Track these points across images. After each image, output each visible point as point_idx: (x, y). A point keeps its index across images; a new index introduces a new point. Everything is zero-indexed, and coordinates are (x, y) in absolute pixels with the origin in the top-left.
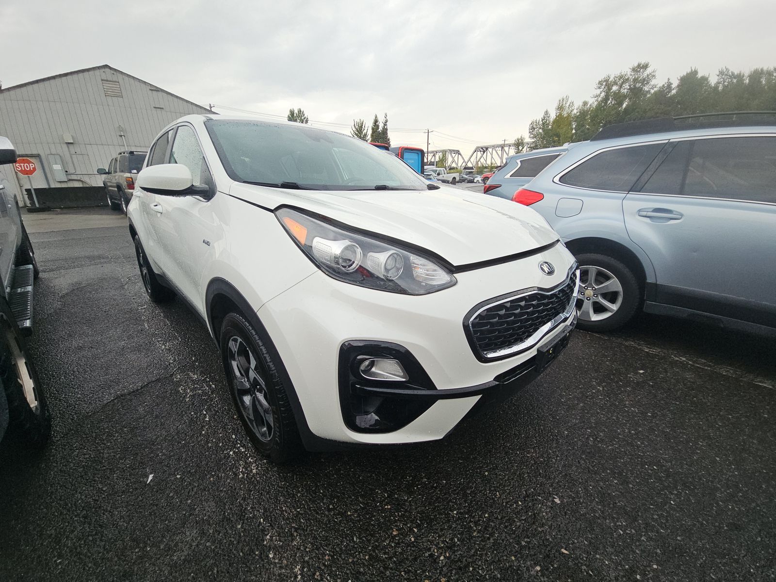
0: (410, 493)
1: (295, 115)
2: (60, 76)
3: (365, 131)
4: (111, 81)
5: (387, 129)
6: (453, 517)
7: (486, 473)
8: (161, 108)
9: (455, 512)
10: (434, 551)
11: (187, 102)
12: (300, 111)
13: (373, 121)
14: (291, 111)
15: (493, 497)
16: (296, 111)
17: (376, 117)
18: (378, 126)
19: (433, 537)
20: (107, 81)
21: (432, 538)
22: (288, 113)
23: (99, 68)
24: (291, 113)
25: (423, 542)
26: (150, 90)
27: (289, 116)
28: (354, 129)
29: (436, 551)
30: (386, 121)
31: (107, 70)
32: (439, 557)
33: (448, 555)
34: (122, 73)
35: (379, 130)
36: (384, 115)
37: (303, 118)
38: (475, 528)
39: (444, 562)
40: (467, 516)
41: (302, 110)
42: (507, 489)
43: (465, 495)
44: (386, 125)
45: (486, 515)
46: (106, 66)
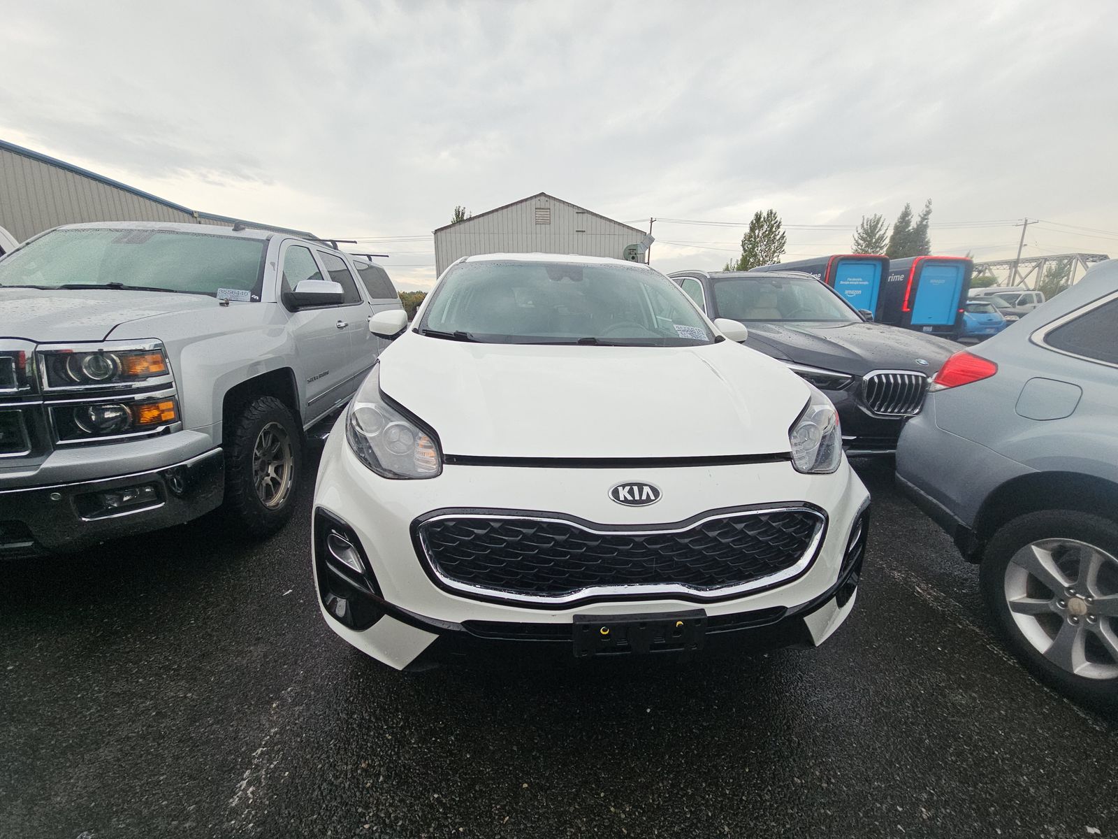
0: (423, 740)
1: (762, 219)
2: (502, 208)
3: (882, 232)
4: (543, 209)
5: (926, 226)
6: (428, 798)
7: (525, 785)
8: (582, 231)
9: (436, 796)
10: (369, 813)
11: (611, 221)
12: (771, 213)
13: (899, 214)
14: (756, 215)
15: (497, 817)
16: (765, 214)
17: (907, 207)
18: (908, 223)
19: (386, 800)
20: (540, 209)
21: (384, 799)
22: (752, 218)
23: (535, 196)
24: (757, 217)
25: (371, 796)
26: (577, 213)
27: (752, 222)
28: (860, 231)
29: (371, 815)
30: (928, 213)
31: (543, 198)
32: (366, 823)
33: (375, 828)
34: (555, 199)
35: (910, 228)
36: (925, 202)
37: (773, 222)
38: (431, 830)
39: (365, 831)
40: (441, 810)
41: (774, 212)
42: (524, 824)
43: (470, 787)
44: (926, 219)
45: (461, 829)
46: (543, 194)
